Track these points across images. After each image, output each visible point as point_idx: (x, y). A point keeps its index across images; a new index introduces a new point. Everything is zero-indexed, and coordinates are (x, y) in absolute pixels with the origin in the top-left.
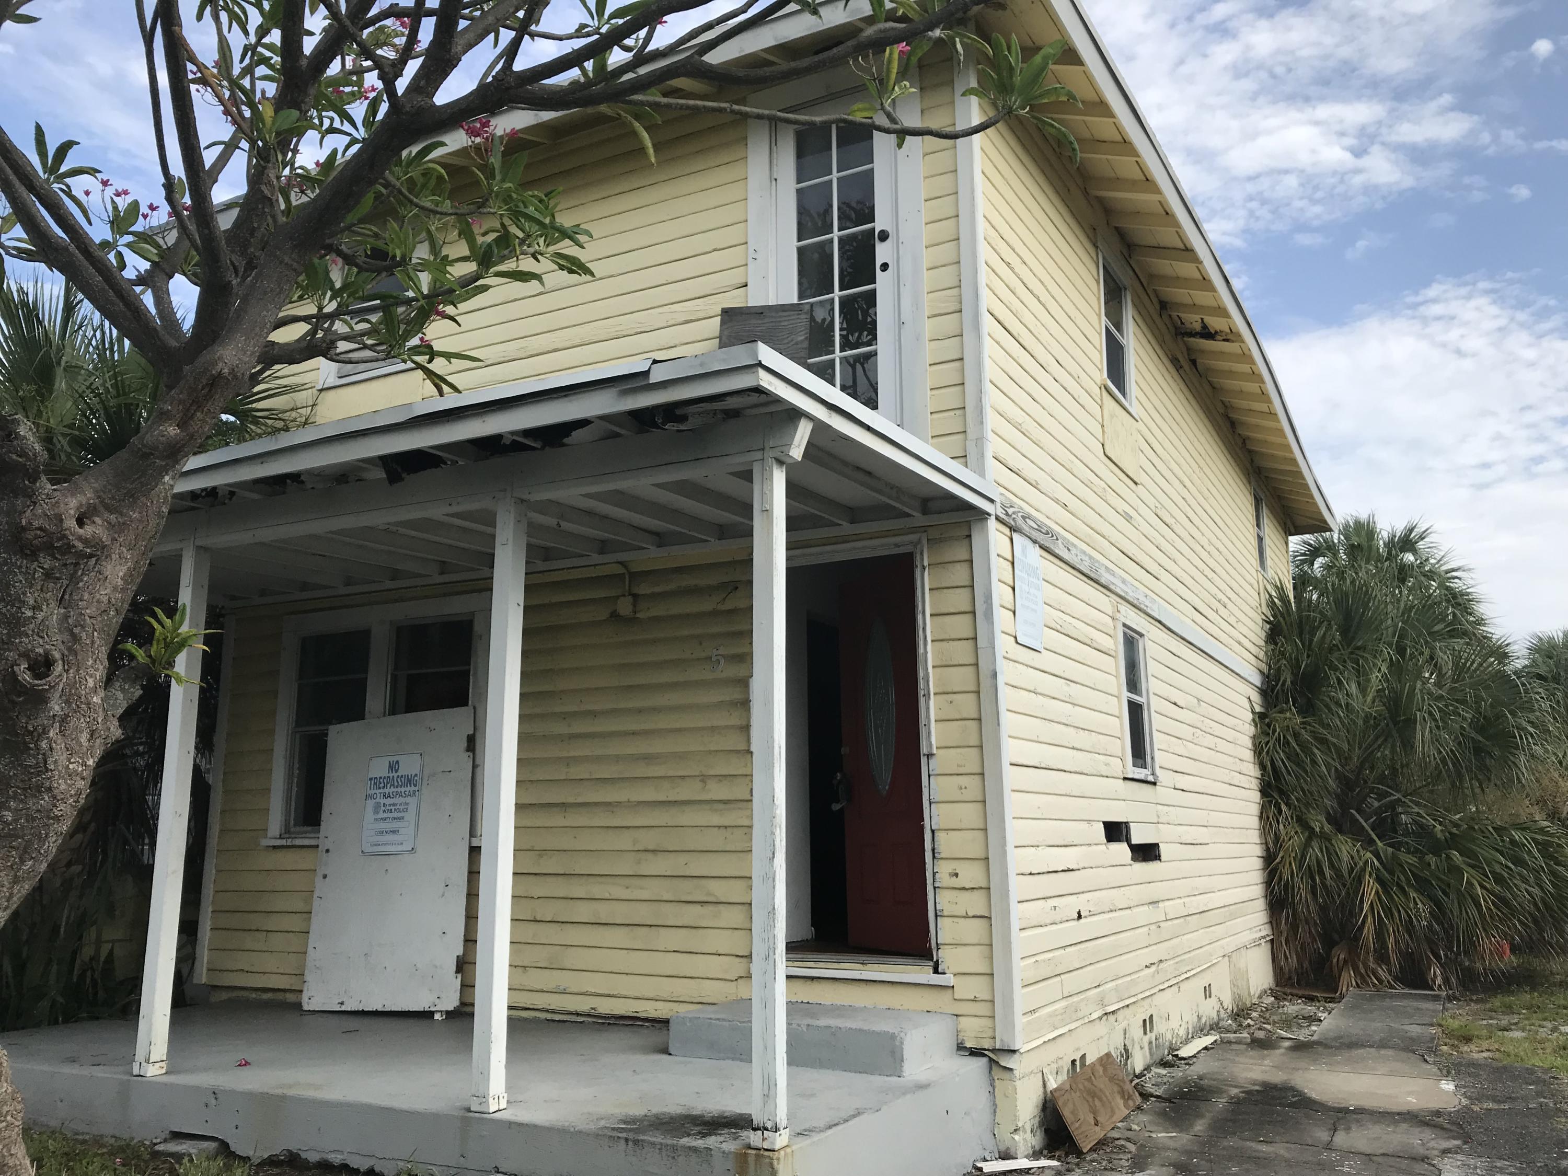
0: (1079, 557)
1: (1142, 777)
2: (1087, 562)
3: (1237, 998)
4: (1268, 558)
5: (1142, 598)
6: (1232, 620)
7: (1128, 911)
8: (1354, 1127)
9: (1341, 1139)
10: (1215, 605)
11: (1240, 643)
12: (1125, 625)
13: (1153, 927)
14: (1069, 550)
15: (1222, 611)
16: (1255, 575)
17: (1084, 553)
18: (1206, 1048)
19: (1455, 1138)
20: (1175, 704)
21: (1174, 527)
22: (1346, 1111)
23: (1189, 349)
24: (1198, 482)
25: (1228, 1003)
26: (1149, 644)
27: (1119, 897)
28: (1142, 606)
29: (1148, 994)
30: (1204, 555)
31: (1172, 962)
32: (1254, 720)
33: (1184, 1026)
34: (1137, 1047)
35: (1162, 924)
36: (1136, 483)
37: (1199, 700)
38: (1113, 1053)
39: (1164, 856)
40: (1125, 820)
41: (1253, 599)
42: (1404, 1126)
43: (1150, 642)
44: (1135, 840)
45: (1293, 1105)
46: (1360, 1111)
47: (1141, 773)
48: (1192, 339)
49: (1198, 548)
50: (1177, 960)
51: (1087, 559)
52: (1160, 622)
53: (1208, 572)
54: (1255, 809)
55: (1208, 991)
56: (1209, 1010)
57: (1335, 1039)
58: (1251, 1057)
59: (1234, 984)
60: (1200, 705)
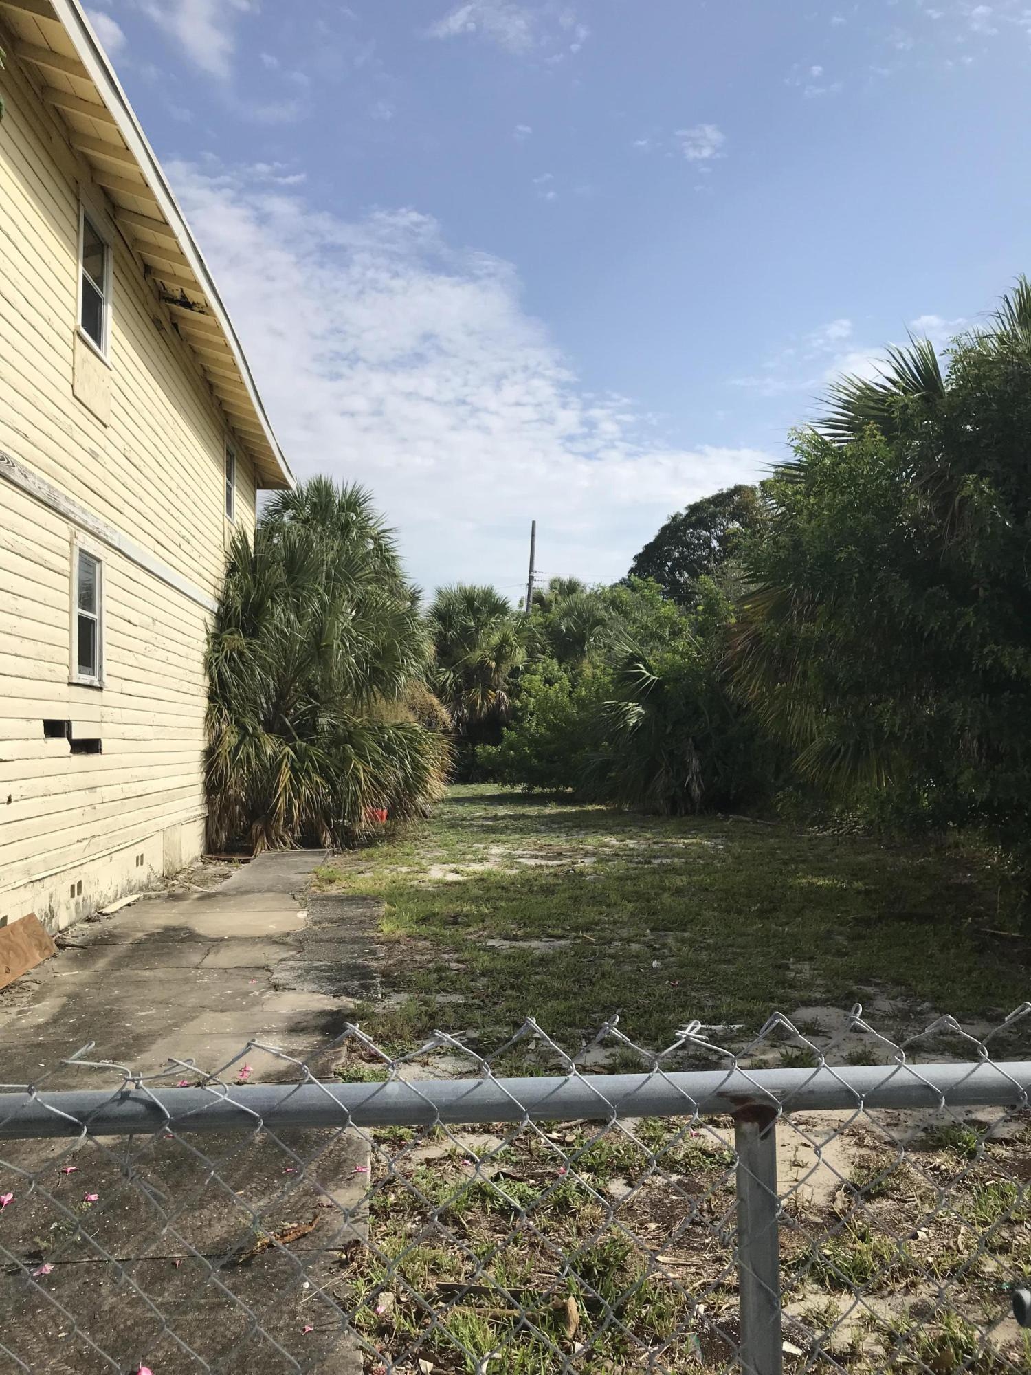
0: (37, 485)
1: (87, 682)
2: (45, 490)
3: (168, 864)
4: (236, 506)
5: (102, 528)
6: (195, 555)
7: (64, 795)
8: (222, 951)
9: (210, 960)
10: (179, 540)
11: (200, 575)
12: (81, 550)
13: (89, 808)
14: (26, 477)
15: (185, 546)
16: (221, 518)
17: (43, 482)
18: (129, 905)
19: (292, 950)
20: (129, 622)
21: (144, 470)
22: (222, 940)
23: (172, 314)
24: (171, 433)
25: (159, 868)
26: (106, 569)
27: (54, 784)
28: (102, 535)
29: (78, 863)
30: (171, 497)
31: (105, 837)
32: (207, 640)
33: (113, 888)
34: (63, 908)
35: (97, 806)
36: (105, 426)
37: (154, 620)
38: (37, 914)
39: (104, 750)
40: (67, 719)
41: (217, 539)
42: (259, 946)
43: (108, 567)
44: (75, 736)
45: (182, 940)
46: (231, 939)
47: (86, 679)
48: (173, 306)
49: (165, 490)
50: (110, 835)
51: (46, 487)
52: (119, 550)
53: (173, 511)
54: (202, 712)
55: (140, 860)
56: (140, 875)
57: (235, 889)
58: (164, 909)
59: (165, 853)
60: (154, 624)
